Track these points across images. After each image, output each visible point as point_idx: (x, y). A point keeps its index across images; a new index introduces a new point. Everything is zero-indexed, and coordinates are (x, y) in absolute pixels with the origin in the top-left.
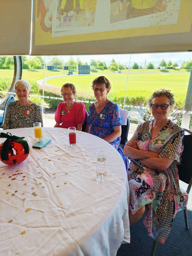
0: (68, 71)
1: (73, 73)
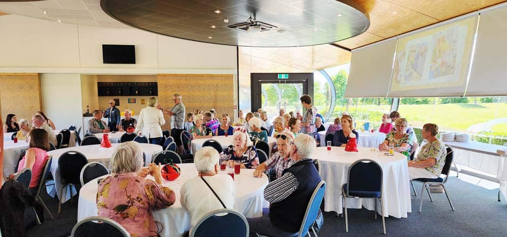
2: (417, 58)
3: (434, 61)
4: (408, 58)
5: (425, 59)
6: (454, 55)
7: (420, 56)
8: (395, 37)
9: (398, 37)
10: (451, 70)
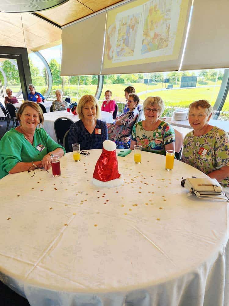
0: (167, 84)
1: (174, 86)
2: (128, 32)
3: (146, 34)
4: (119, 33)
5: (136, 32)
6: (168, 25)
7: (131, 30)
8: (104, 10)
9: (107, 9)
10: (165, 43)
